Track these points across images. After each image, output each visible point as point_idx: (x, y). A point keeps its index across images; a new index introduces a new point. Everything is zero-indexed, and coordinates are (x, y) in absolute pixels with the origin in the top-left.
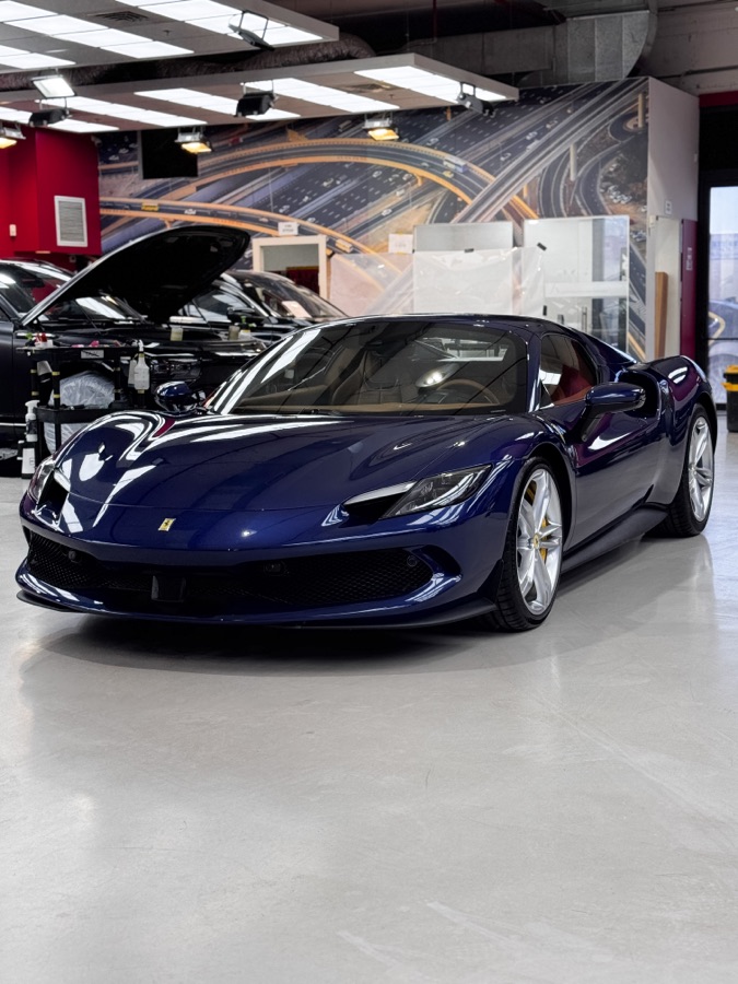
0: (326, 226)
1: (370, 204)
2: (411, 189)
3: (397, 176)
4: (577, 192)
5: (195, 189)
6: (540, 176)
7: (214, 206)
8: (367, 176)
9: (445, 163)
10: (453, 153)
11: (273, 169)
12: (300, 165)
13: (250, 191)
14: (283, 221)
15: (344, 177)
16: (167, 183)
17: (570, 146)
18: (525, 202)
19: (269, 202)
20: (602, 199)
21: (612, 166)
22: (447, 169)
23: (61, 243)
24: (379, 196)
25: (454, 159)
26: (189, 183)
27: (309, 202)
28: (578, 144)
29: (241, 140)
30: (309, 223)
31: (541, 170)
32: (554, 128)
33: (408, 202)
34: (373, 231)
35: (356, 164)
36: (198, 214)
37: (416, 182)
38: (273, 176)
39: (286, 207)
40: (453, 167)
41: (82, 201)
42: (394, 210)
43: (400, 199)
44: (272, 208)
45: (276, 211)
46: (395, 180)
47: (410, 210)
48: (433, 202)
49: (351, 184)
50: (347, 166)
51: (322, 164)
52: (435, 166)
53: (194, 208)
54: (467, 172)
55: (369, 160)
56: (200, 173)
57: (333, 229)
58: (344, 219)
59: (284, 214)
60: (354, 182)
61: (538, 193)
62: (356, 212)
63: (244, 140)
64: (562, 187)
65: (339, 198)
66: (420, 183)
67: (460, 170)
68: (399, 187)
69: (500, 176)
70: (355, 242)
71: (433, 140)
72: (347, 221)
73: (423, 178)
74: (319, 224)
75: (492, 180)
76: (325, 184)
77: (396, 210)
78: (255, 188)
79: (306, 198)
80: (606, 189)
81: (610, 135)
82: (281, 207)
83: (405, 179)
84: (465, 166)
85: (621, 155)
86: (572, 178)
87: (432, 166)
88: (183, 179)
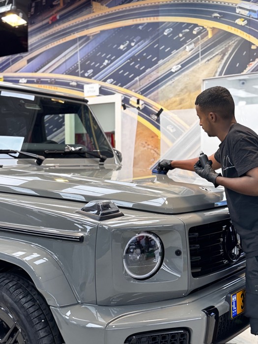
0: (122, 86)
1: (161, 62)
2: (201, 42)
3: (188, 30)
5: (26, 62)
7: (39, 74)
8: (158, 35)
9: (238, 11)
11: (81, 38)
12: (102, 32)
13: (64, 60)
14: (88, 84)
15: (139, 38)
16: (9, 59)
19: (78, 68)
22: (239, 16)
24: (169, 53)
26: (22, 57)
27: (108, 64)
29: (58, 17)
30: (108, 84)
33: (197, 56)
34: (164, 87)
35: (150, 25)
36: (28, 82)
37: (207, 34)
38: (80, 45)
39: (90, 71)
40: (246, 13)
42: (183, 66)
43: (190, 53)
44: (80, 73)
45: (83, 76)
46: (185, 35)
47: (199, 64)
48: (223, 54)
49: (144, 44)
50: (140, 27)
51: (119, 28)
52: (228, 15)
53: (25, 78)
55: (161, 19)
56: (29, 49)
57: (128, 88)
58: (137, 78)
59: (89, 77)
60: (147, 42)
62: (148, 70)
63: (60, 17)
65: (133, 58)
66: (210, 36)
67: (255, 15)
68: (189, 42)
70: (147, 99)
72: (140, 80)
73: (213, 29)
74: (116, 84)
76: (122, 47)
77: (185, 65)
78: (67, 57)
79: (106, 61)
82: (86, 71)
83: (195, 32)
87: (224, 15)
88: (18, 55)
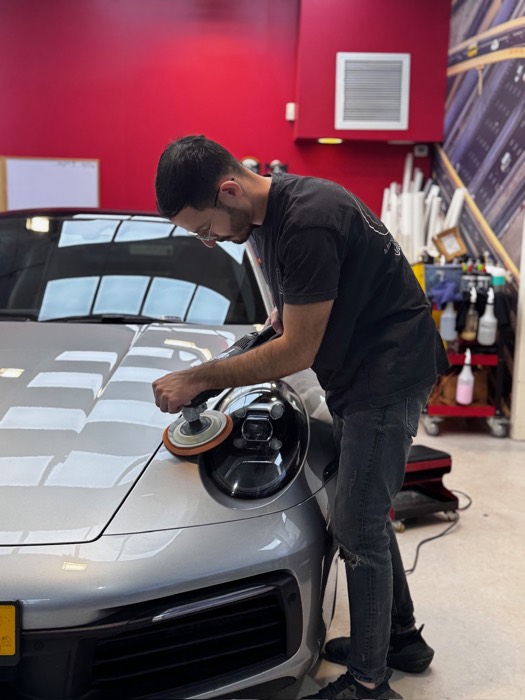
7: (512, 23)
23: (341, 124)
41: (405, 59)
53: (498, 37)
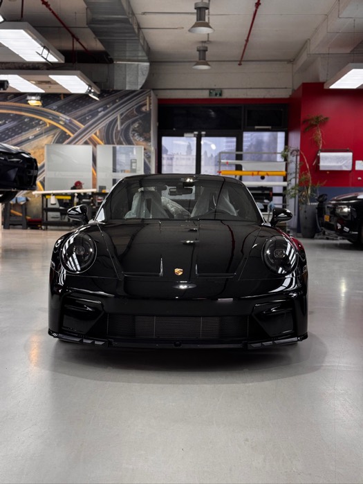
1: (23, 133)
2: (44, 128)
4: (121, 135)
6: (105, 127)
8: (22, 121)
9: (61, 118)
10: (64, 114)
15: (10, 120)
17: (118, 115)
18: (98, 137)
20: (132, 138)
21: (136, 125)
22: (61, 120)
24: (28, 130)
25: (65, 116)
28: (121, 115)
31: (104, 125)
32: (110, 107)
33: (42, 134)
35: (16, 115)
37: (46, 125)
40: (64, 120)
43: (39, 132)
46: (36, 123)
47: (43, 137)
48: (54, 135)
49: (15, 123)
50: (11, 115)
52: (56, 119)
54: (71, 122)
55: (23, 113)
58: (10, 139)
61: (104, 134)
62: (16, 136)
64: (114, 132)
65: (7, 129)
66: (48, 126)
67: (68, 121)
68: (38, 126)
69: (86, 125)
71: (55, 107)
72: (12, 140)
73: (49, 123)
75: (83, 127)
77: (36, 137)
80: (134, 134)
81: (135, 112)
83: (41, 123)
84: (70, 120)
85: (140, 121)
86: (119, 129)
87: (54, 118)
